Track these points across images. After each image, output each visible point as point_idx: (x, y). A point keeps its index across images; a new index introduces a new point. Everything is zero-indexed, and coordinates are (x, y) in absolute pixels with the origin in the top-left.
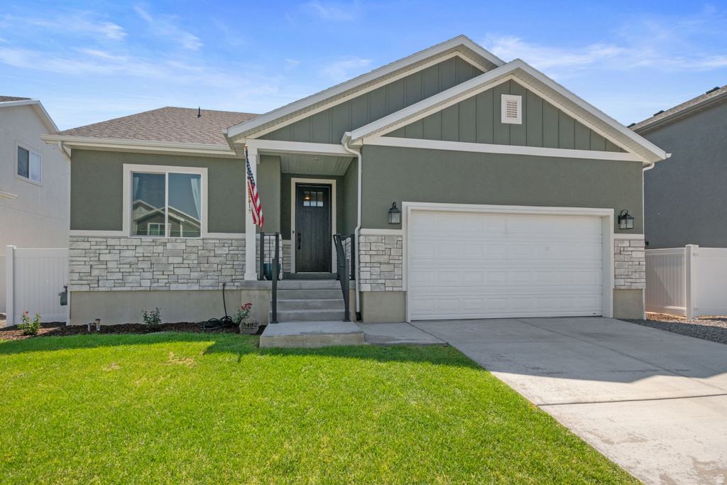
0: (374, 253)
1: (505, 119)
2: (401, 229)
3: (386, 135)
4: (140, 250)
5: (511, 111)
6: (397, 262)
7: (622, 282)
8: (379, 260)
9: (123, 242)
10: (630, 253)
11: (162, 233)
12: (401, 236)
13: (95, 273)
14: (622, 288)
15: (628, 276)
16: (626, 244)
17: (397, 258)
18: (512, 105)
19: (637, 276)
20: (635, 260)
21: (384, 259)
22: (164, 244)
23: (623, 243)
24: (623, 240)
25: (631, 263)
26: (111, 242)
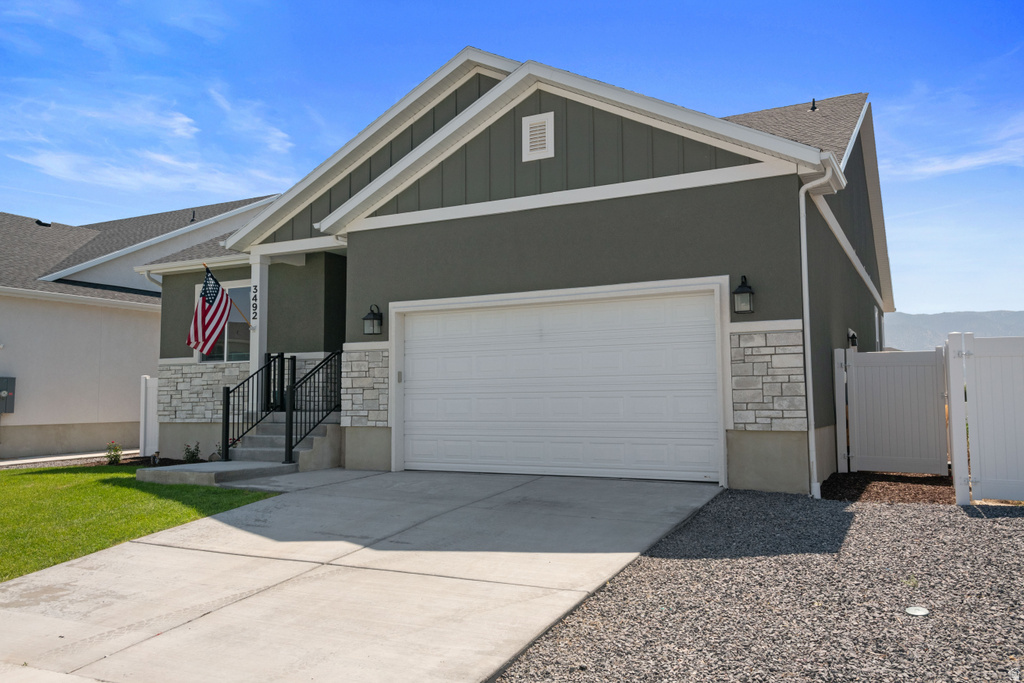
0: (356, 374)
1: (528, 155)
2: (387, 340)
3: (371, 216)
4: (205, 377)
5: (539, 140)
6: (383, 386)
7: (749, 416)
8: (361, 385)
9: (193, 369)
10: (768, 358)
11: (222, 358)
12: (387, 350)
13: (174, 403)
14: (749, 428)
15: (762, 405)
16: (759, 341)
17: (381, 380)
18: (539, 130)
19: (785, 404)
20: (779, 372)
21: (366, 382)
22: (223, 370)
23: (752, 339)
24: (750, 335)
25: (769, 379)
26: (186, 370)
